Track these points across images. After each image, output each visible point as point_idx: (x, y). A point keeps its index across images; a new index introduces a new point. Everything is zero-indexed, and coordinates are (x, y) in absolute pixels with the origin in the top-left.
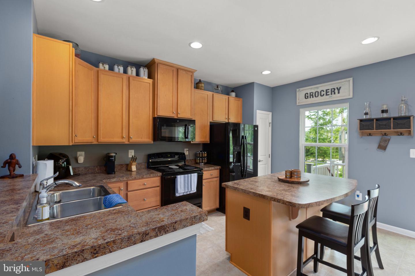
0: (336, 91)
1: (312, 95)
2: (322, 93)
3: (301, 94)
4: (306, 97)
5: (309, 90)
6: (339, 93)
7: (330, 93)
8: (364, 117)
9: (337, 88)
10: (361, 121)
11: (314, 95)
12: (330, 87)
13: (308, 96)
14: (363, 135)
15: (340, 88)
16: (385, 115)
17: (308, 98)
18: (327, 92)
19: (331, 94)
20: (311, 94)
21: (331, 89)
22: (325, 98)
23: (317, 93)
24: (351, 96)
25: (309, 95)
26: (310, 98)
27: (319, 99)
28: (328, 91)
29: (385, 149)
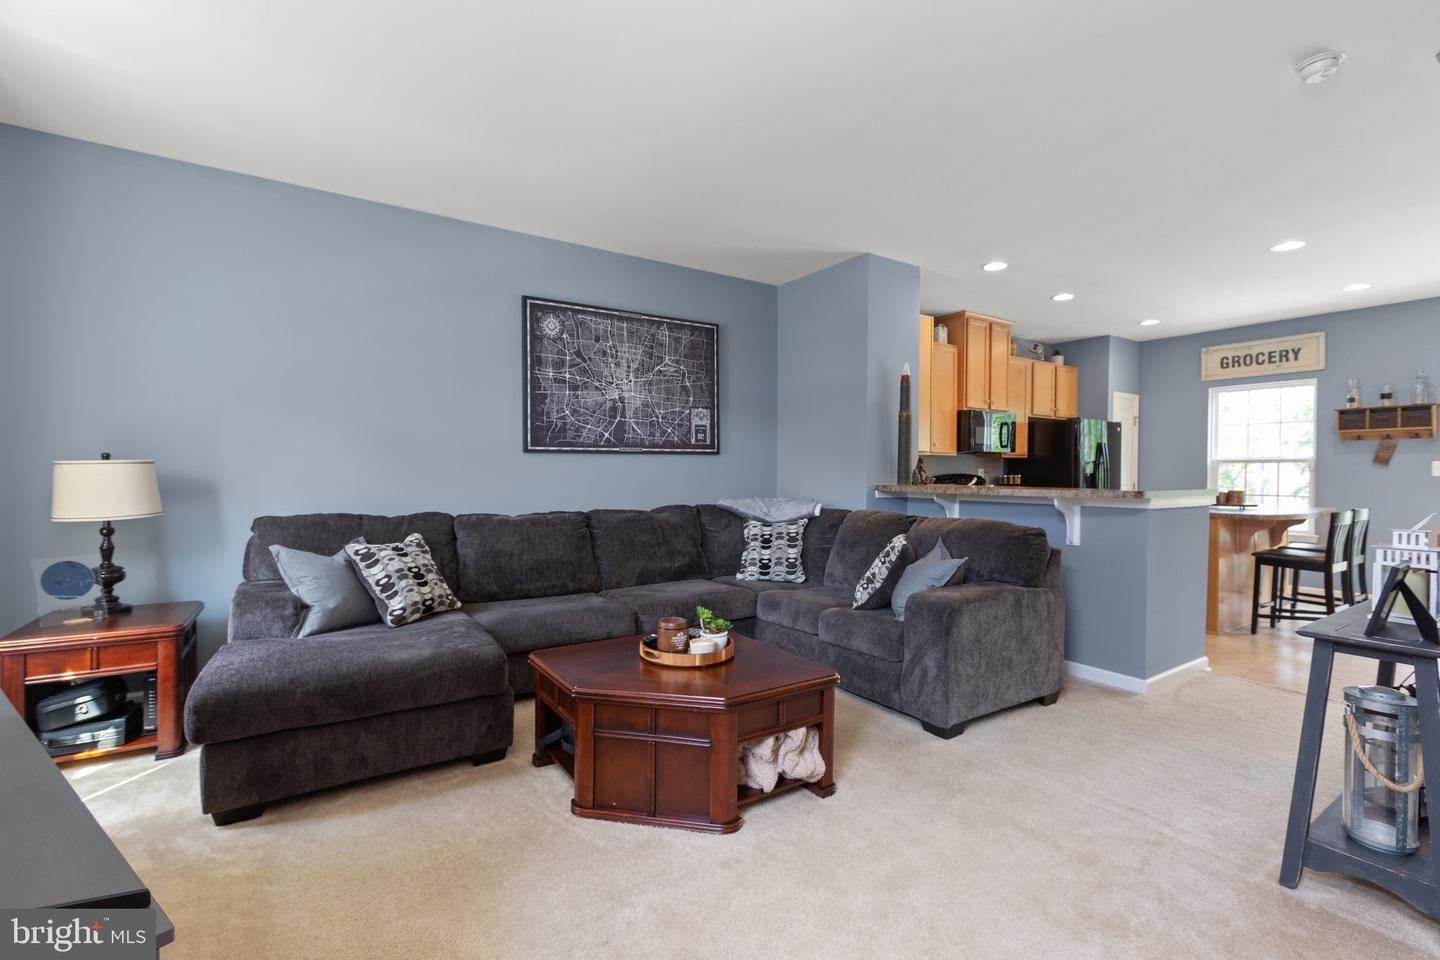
0: (1291, 356)
1: (1236, 361)
2: (1261, 358)
3: (1211, 360)
4: (1224, 364)
5: (1230, 350)
6: (1296, 359)
7: (1277, 359)
8: (1348, 406)
9: (1293, 350)
10: (1342, 412)
11: (1242, 361)
12: (1277, 348)
13: (1227, 364)
14: (1344, 438)
15: (1299, 349)
16: (1387, 403)
17: (1228, 367)
18: (1270, 357)
19: (1281, 361)
20: (1236, 359)
21: (1281, 352)
22: (1267, 369)
23: (1248, 359)
24: (1322, 366)
25: (1230, 361)
26: (1233, 366)
27: (1254, 370)
28: (1273, 355)
29: (1386, 463)
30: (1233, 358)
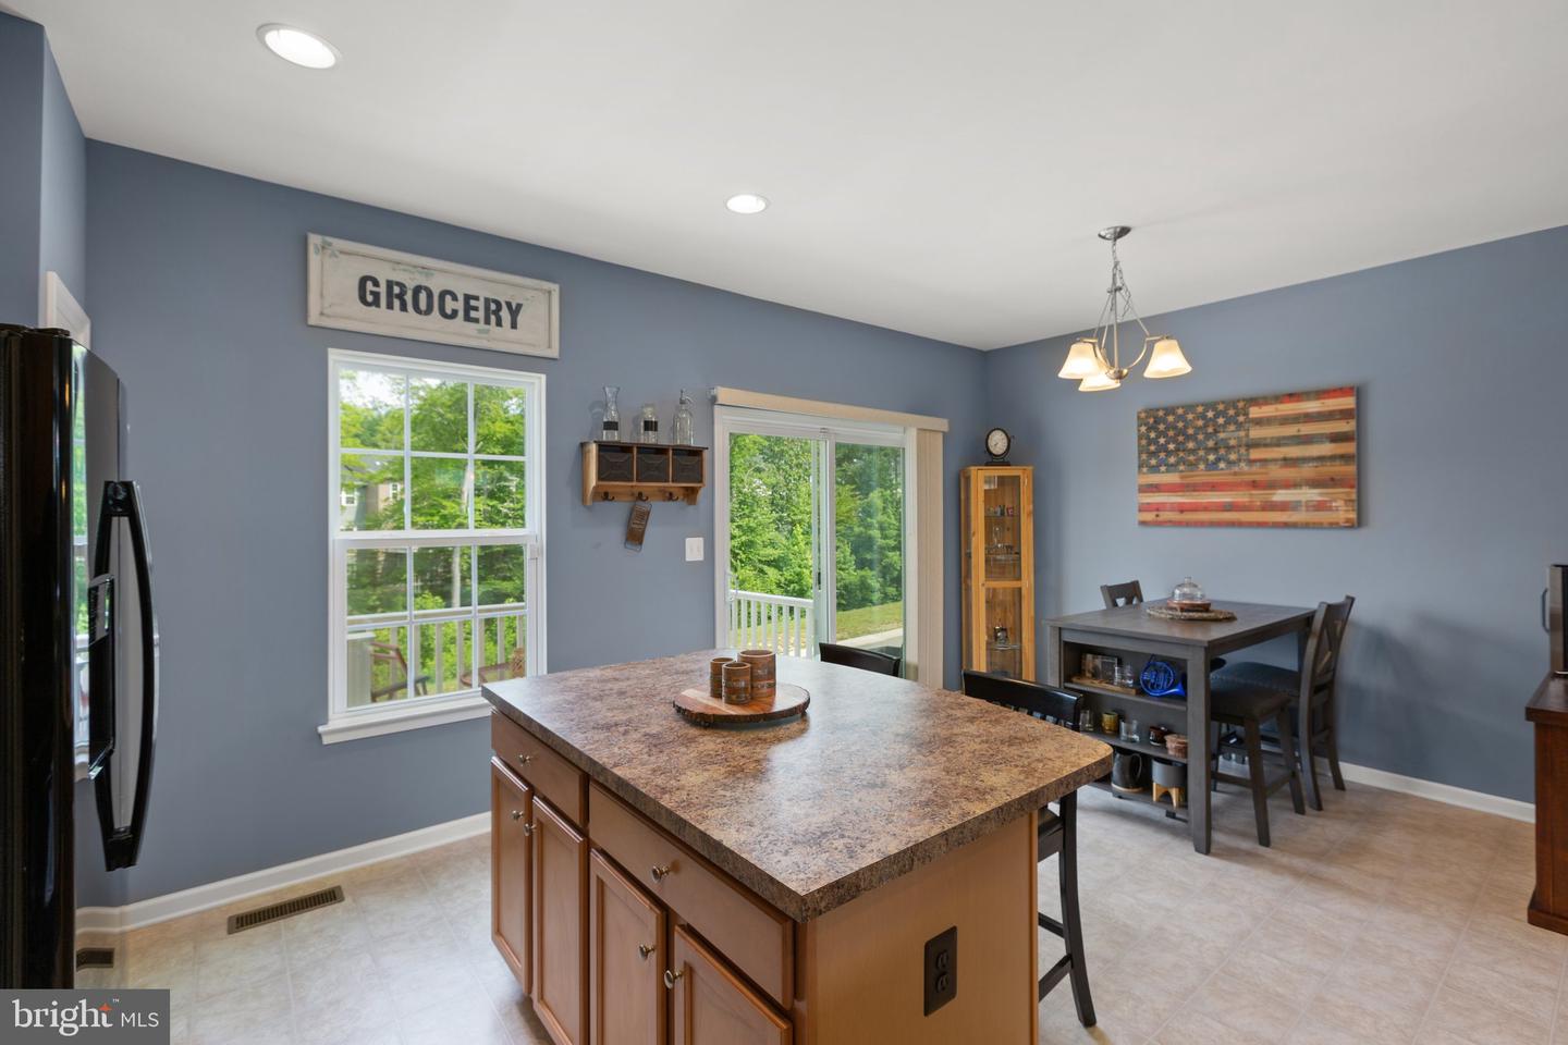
0: (505, 314)
1: (397, 296)
2: (450, 305)
3: (334, 273)
4: (367, 291)
5: (389, 265)
6: (514, 326)
7: (480, 314)
9: (509, 305)
10: (605, 447)
11: (409, 297)
12: (483, 292)
13: (376, 295)
14: (599, 493)
15: (519, 306)
16: (651, 438)
17: (376, 303)
18: (468, 308)
19: (487, 322)
20: (396, 290)
21: (487, 301)
22: (459, 332)
23: (423, 296)
24: (554, 352)
25: (383, 289)
26: (390, 306)
27: (432, 327)
28: (473, 303)
29: (641, 543)
30: (390, 284)
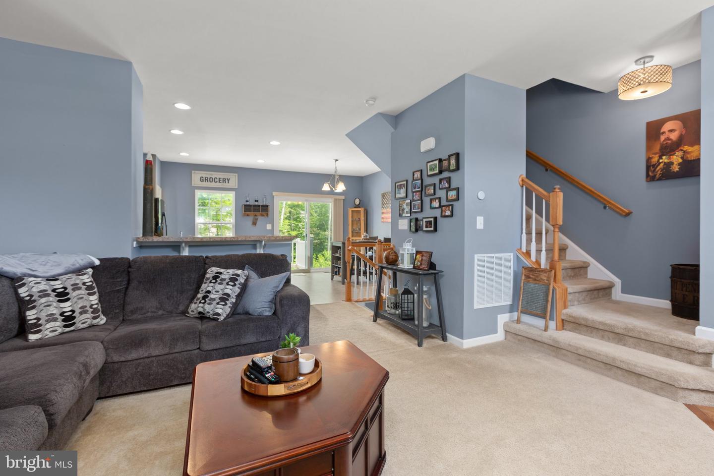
0: (227, 181)
1: (207, 179)
2: (216, 180)
3: (196, 176)
4: (202, 180)
5: (205, 174)
6: (228, 183)
7: (222, 181)
8: (246, 203)
9: (227, 179)
10: (245, 205)
11: (209, 180)
12: (222, 177)
14: (244, 215)
15: (229, 179)
16: (256, 203)
18: (219, 180)
21: (223, 179)
22: (218, 185)
23: (211, 179)
24: (237, 187)
25: (204, 179)
26: (205, 182)
27: (213, 185)
29: (256, 225)
30: (205, 178)
